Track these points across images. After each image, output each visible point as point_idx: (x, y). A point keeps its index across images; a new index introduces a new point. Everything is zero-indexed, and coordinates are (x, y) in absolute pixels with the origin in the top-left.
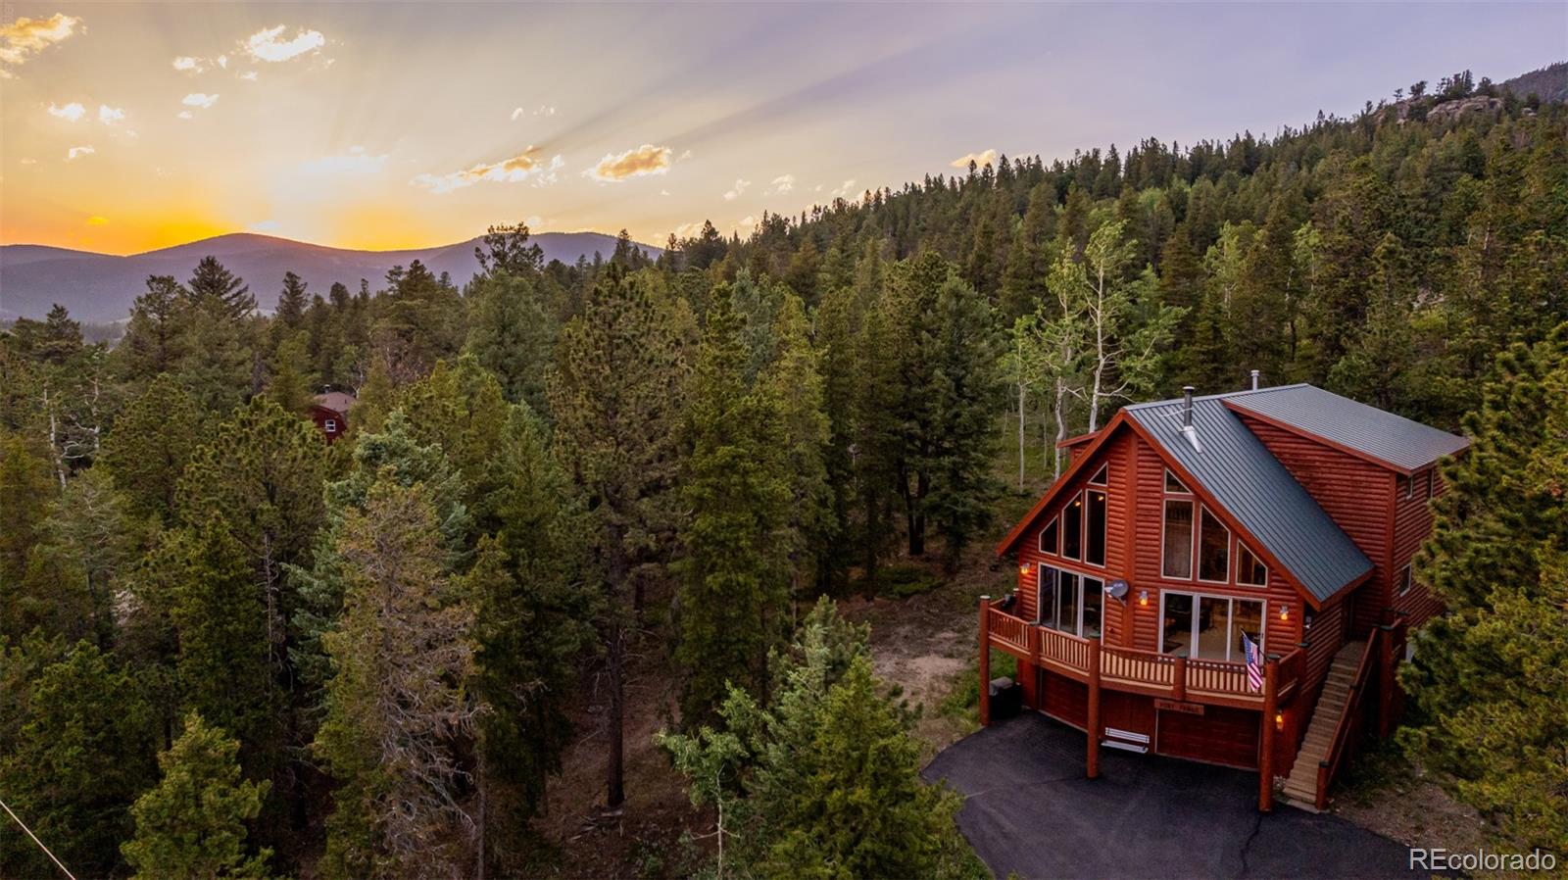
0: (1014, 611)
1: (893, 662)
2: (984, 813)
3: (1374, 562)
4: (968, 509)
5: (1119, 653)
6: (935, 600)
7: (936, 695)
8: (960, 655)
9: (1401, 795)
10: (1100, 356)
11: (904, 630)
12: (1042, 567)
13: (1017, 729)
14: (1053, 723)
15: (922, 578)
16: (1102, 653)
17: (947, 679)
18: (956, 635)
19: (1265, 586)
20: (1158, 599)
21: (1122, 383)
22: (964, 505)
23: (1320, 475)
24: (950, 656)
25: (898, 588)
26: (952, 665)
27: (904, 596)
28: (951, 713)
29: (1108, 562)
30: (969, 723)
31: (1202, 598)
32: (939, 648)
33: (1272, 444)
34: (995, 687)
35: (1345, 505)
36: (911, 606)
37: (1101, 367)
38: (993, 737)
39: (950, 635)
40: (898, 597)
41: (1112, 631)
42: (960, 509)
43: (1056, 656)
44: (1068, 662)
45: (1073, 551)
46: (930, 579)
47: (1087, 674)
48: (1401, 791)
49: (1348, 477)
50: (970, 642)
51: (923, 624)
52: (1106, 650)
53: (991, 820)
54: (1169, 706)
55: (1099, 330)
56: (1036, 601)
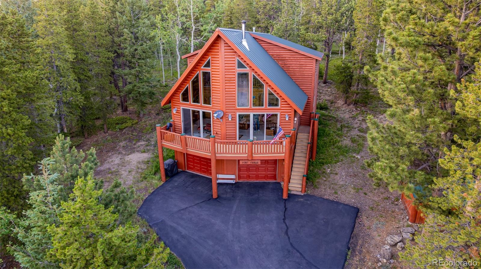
0: (172, 130)
1: (118, 158)
2: (171, 227)
3: (308, 95)
4: (144, 90)
5: (221, 143)
6: (134, 129)
7: (140, 171)
8: (148, 151)
9: (325, 181)
10: (193, 26)
11: (122, 144)
12: (184, 109)
13: (178, 180)
14: (193, 176)
15: (128, 121)
16: (216, 144)
17: (143, 162)
18: (145, 143)
19: (279, 107)
20: (235, 117)
21: (202, 36)
22: (143, 89)
23: (288, 63)
24: (144, 152)
25: (118, 126)
26: (145, 156)
27: (121, 130)
28: (148, 179)
29: (213, 103)
30: (156, 182)
31: (254, 115)
32: (138, 149)
33: (269, 51)
34: (166, 164)
35: (297, 74)
36: (124, 133)
37: (194, 30)
38: (169, 187)
39: (143, 143)
40: (118, 130)
41: (216, 133)
42: (141, 90)
43: (195, 147)
44: (200, 149)
45: (196, 100)
46: (132, 121)
47: (210, 154)
48: (325, 179)
49: (298, 63)
50: (151, 145)
51: (130, 140)
52: (218, 143)
53: (175, 230)
54: (246, 163)
55: (192, 14)
56: (181, 125)
